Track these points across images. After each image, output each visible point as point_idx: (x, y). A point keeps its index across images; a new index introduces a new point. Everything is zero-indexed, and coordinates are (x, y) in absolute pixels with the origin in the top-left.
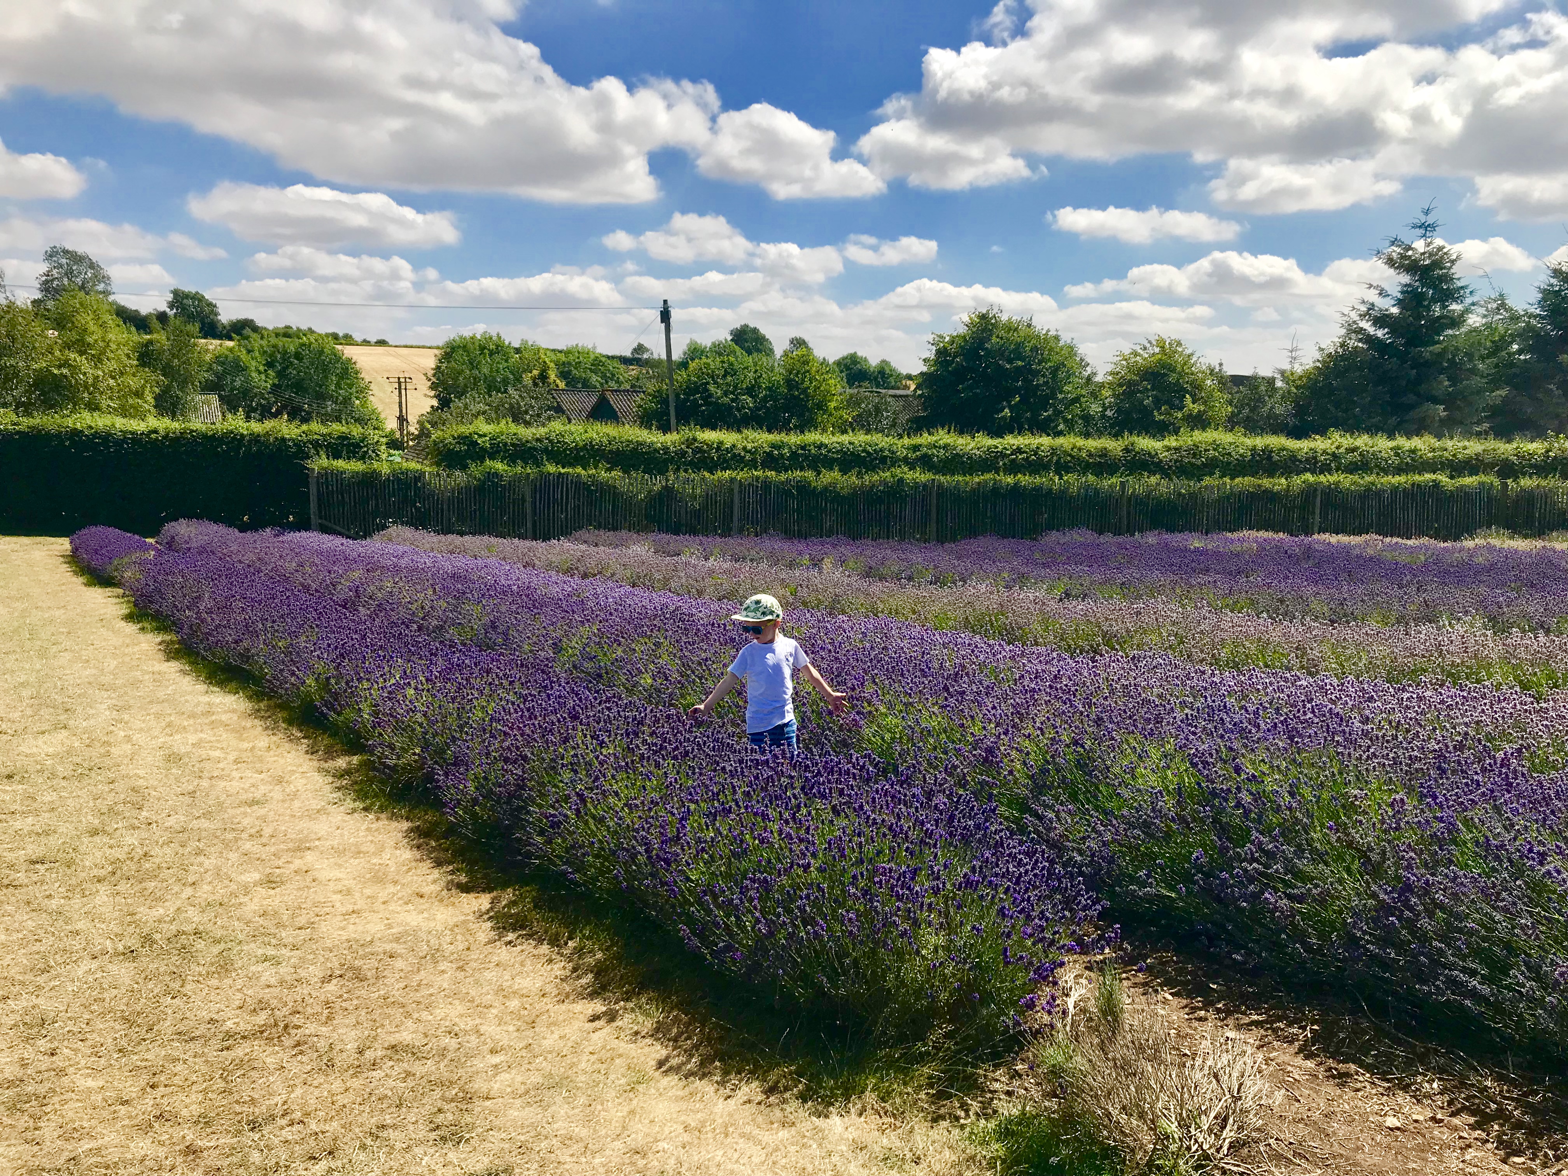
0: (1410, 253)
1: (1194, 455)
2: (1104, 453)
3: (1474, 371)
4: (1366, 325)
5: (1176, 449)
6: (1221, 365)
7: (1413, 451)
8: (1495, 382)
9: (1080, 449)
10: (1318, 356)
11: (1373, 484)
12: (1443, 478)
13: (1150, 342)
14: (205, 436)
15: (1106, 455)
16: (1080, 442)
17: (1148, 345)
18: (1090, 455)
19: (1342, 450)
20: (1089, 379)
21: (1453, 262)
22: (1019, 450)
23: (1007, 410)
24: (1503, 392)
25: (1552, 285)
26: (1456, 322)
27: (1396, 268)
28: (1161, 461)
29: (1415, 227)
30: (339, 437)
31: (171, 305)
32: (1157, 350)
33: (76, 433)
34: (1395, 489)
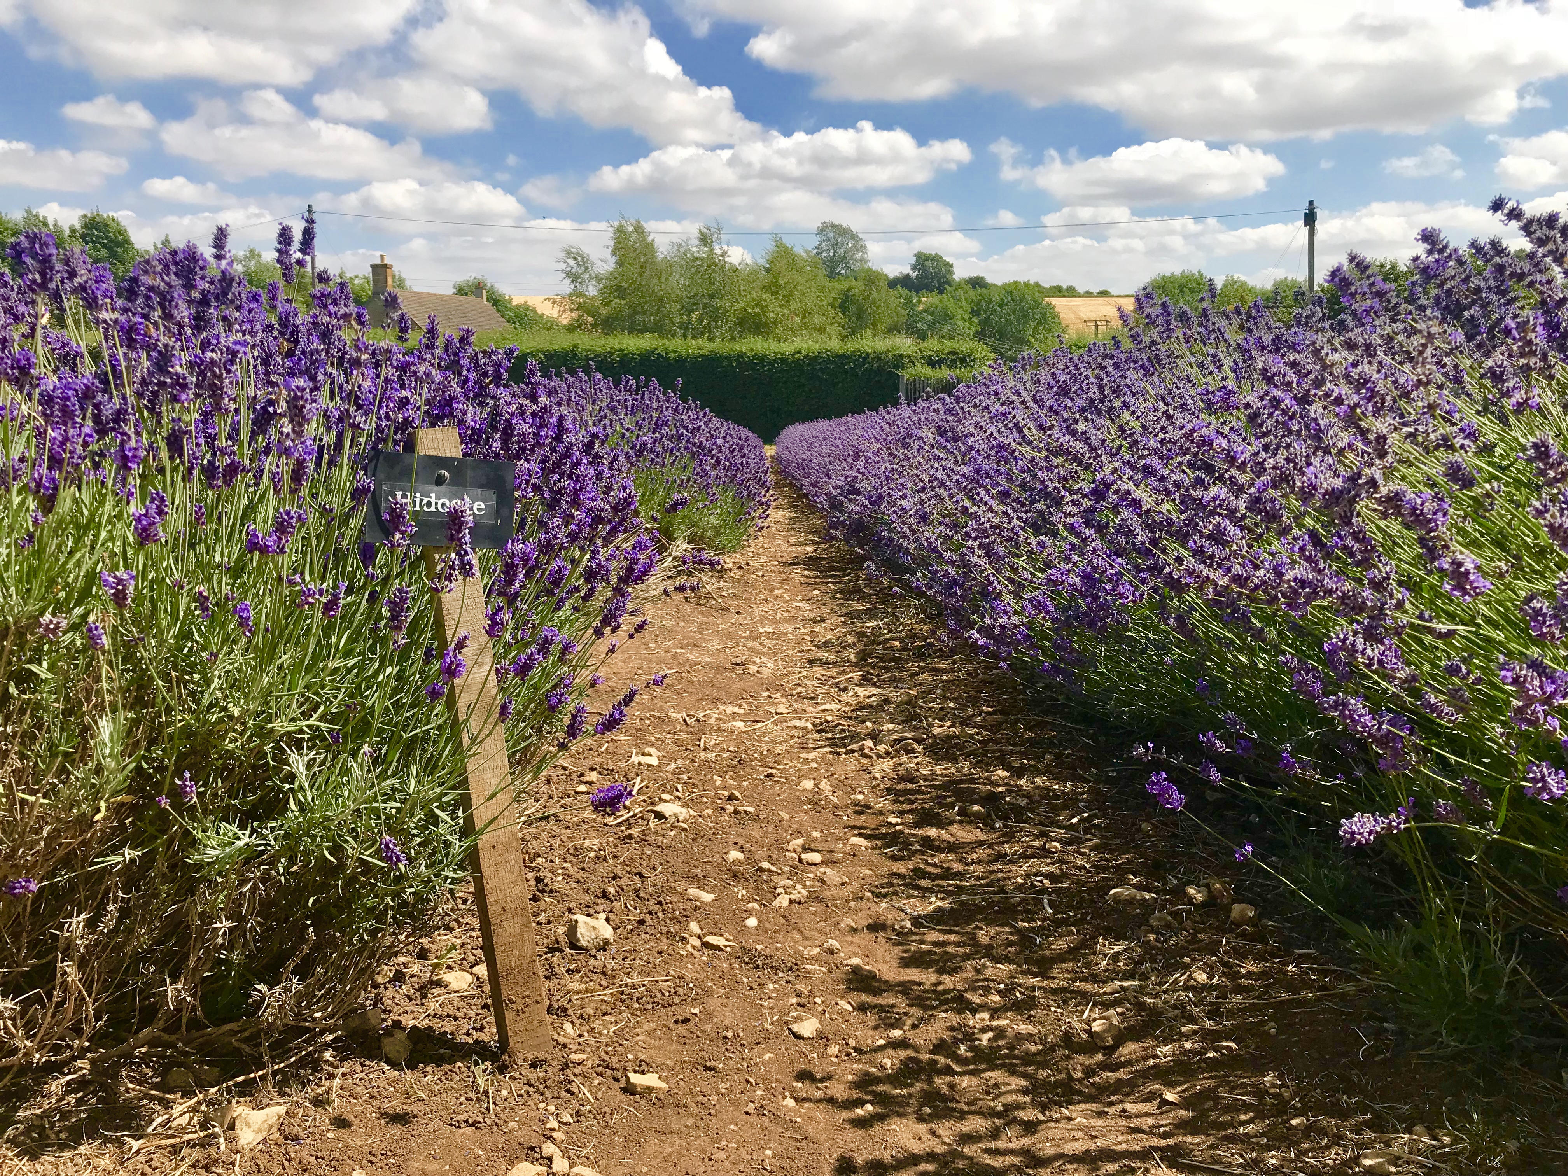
14: (837, 356)
30: (950, 353)
31: (914, 268)
33: (741, 355)
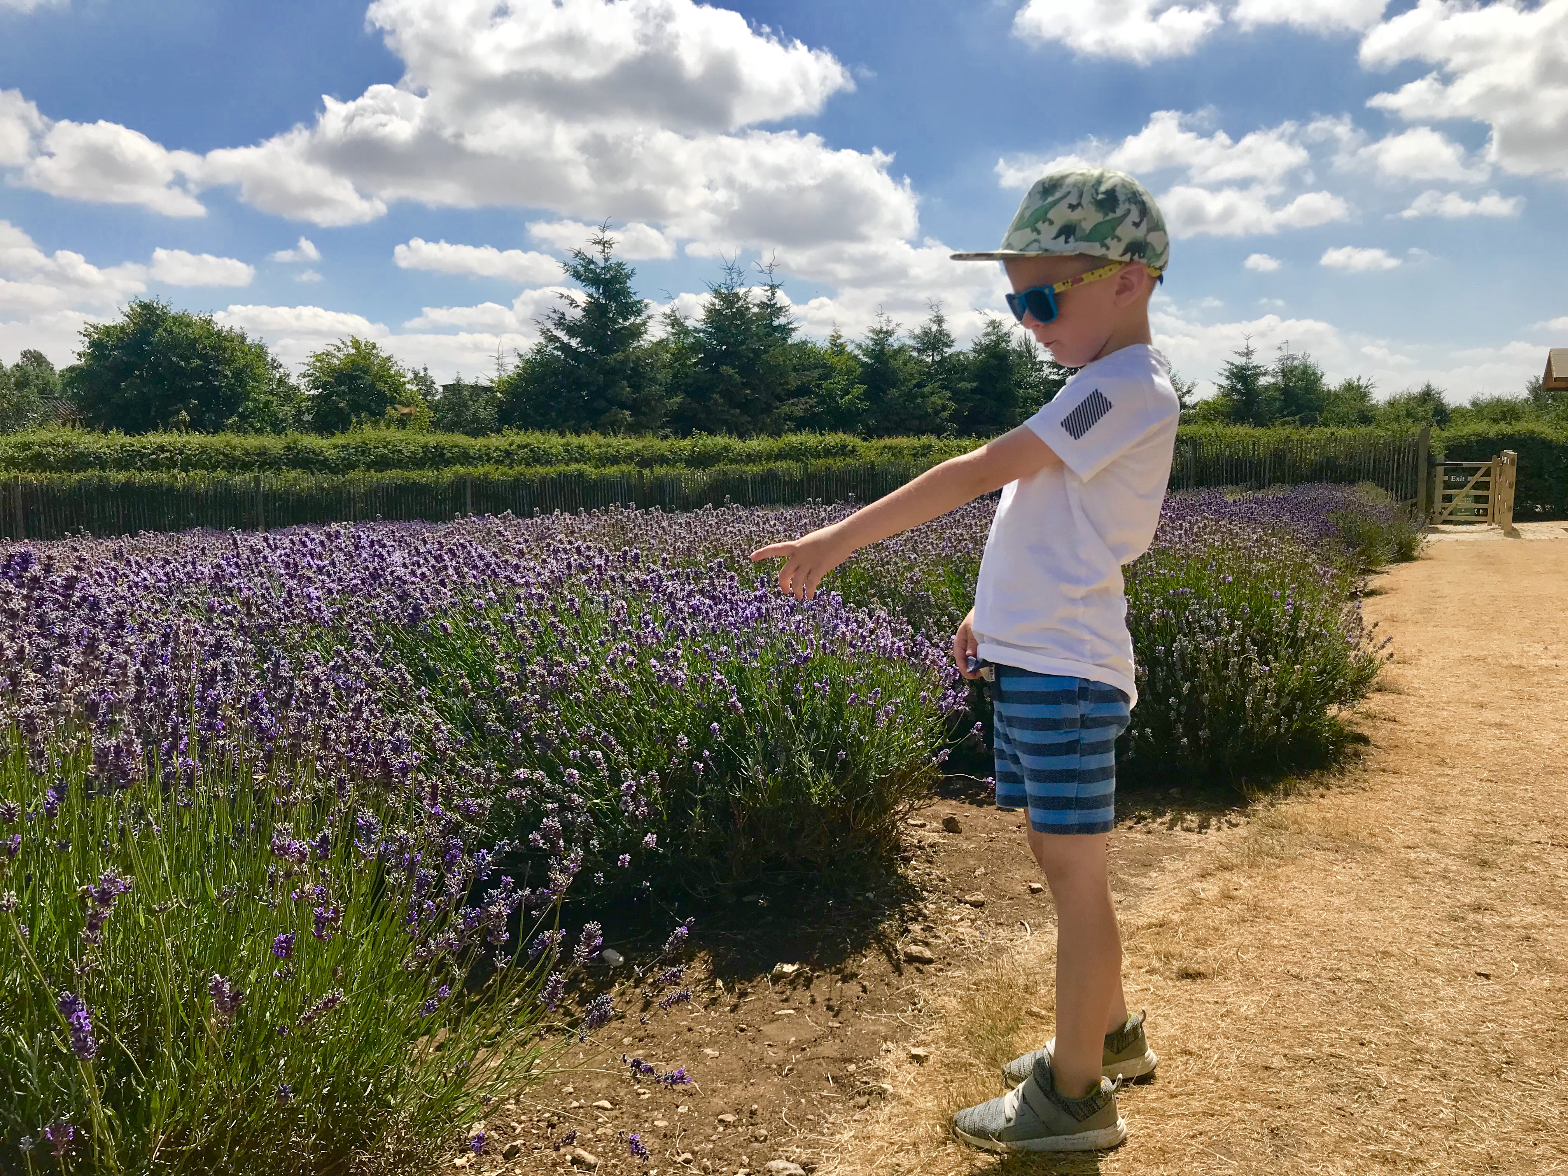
0: (592, 266)
1: (363, 452)
2: (262, 452)
3: (653, 380)
4: (562, 335)
5: (343, 447)
6: (425, 369)
7: (581, 447)
8: (671, 390)
9: (234, 448)
10: (517, 361)
11: (522, 474)
12: (588, 469)
13: (343, 343)
15: (265, 454)
16: (235, 439)
17: (342, 346)
18: (247, 453)
19: (514, 447)
20: (281, 381)
21: (628, 277)
22: (162, 448)
23: (184, 413)
24: (678, 399)
25: (713, 305)
26: (636, 332)
27: (583, 281)
28: (326, 459)
29: (595, 243)
32: (353, 351)
34: (543, 480)
